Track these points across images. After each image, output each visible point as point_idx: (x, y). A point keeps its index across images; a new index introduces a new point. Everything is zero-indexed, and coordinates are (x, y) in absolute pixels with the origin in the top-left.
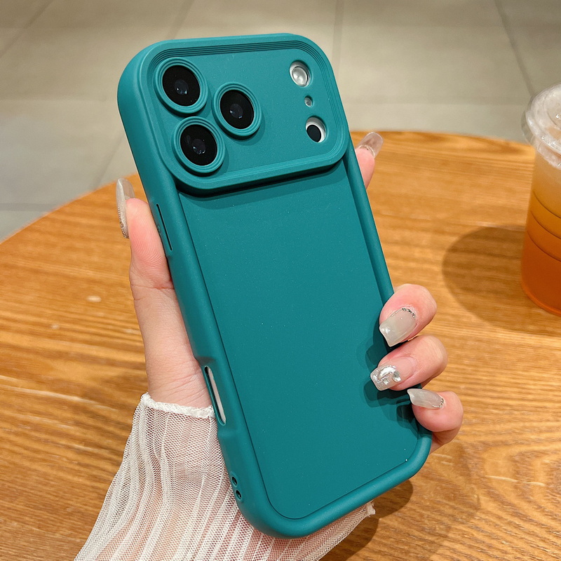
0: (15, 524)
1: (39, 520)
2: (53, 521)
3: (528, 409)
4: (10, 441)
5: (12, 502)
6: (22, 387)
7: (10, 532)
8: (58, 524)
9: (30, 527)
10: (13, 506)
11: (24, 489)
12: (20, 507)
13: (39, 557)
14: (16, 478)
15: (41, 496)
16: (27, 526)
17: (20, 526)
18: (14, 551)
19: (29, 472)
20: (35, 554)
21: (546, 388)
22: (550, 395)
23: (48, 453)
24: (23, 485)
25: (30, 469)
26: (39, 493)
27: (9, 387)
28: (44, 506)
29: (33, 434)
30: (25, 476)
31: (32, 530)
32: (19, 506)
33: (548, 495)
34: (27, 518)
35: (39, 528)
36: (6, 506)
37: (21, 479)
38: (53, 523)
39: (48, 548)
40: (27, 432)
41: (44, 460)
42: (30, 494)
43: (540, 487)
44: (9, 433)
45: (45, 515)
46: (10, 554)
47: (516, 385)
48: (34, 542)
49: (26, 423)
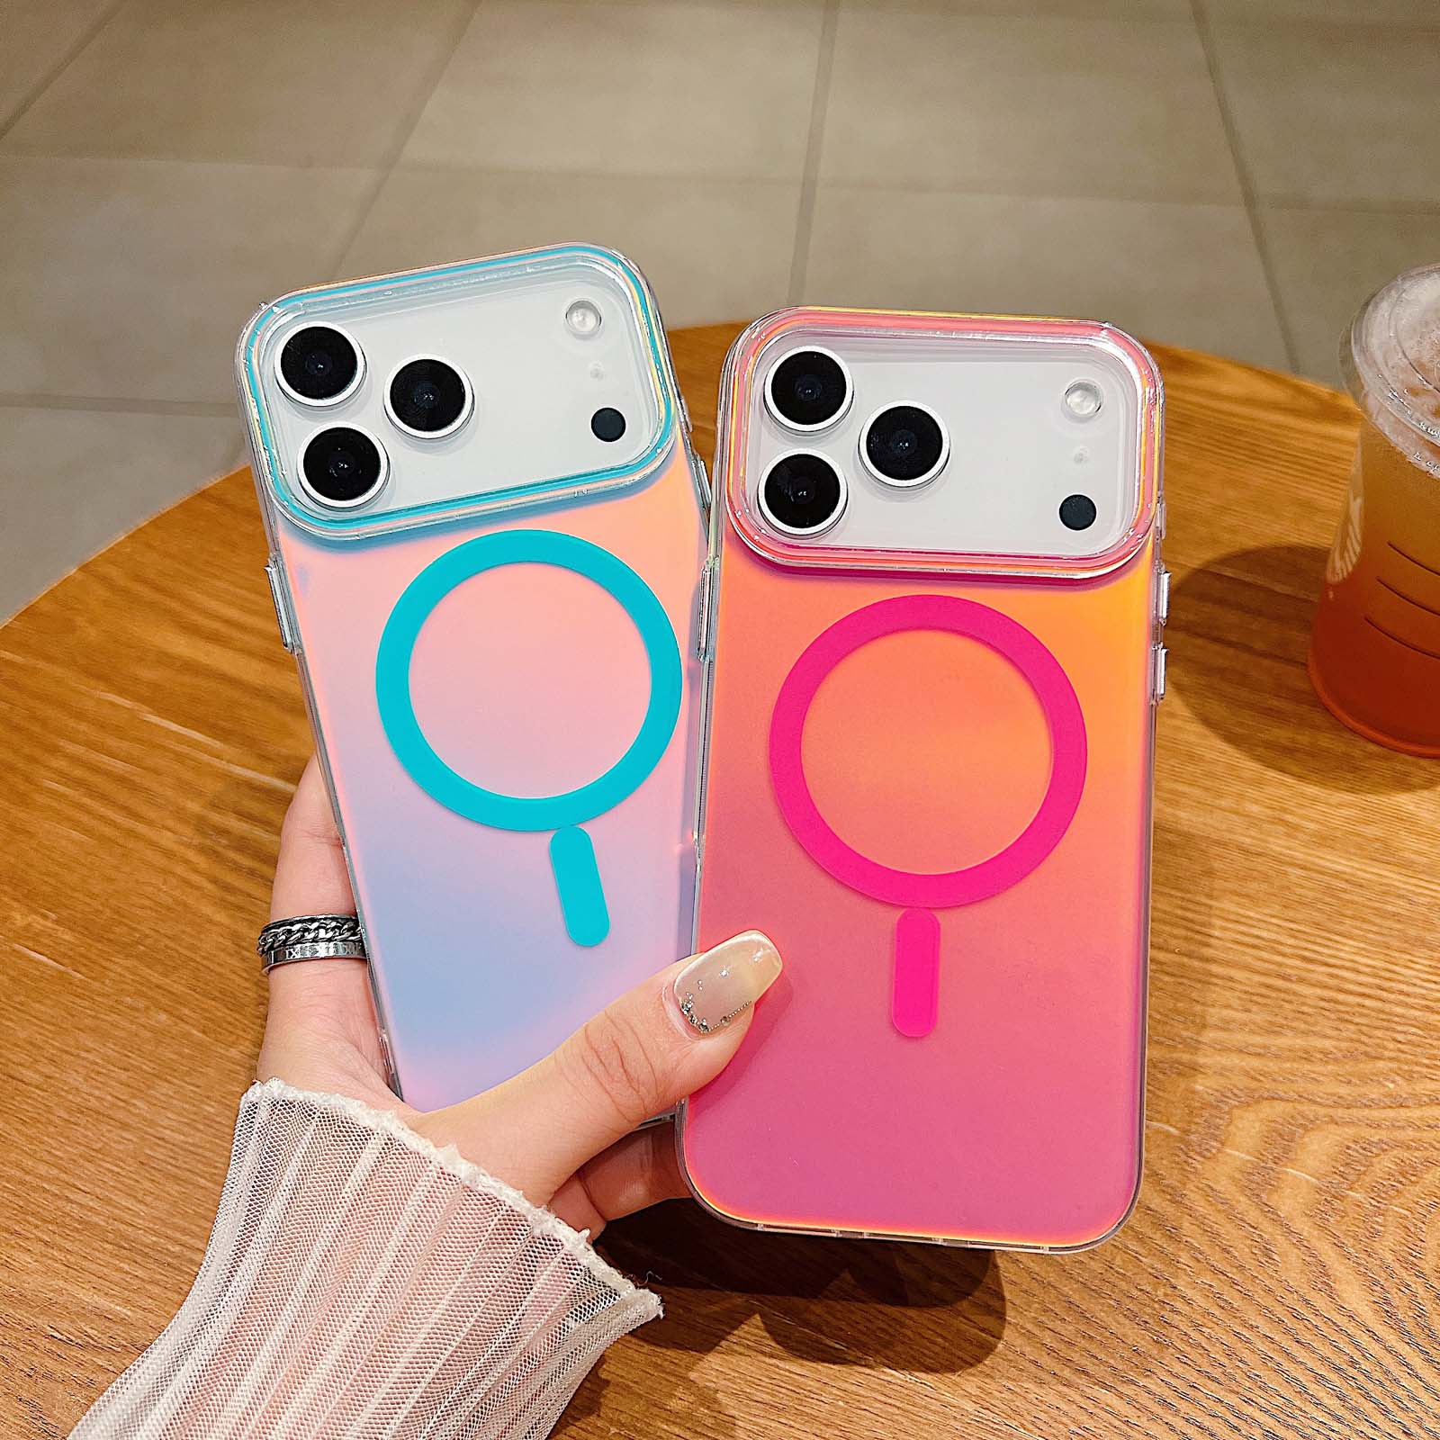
0: (163, 1017)
1: (206, 1018)
2: (230, 1023)
3: (1194, 975)
4: (187, 862)
5: (167, 976)
6: (228, 762)
7: (152, 1030)
8: (241, 1033)
9: (188, 1027)
10: (167, 984)
11: (193, 956)
12: (178, 988)
13: (193, 1085)
14: (184, 932)
15: (219, 974)
16: (183, 1025)
17: (169, 1022)
18: (152, 1065)
19: (207, 926)
20: (186, 1079)
21: (1246, 939)
22: (1249, 957)
23: (249, 895)
24: (192, 948)
25: (211, 921)
26: (218, 969)
27: (205, 758)
28: (221, 992)
29: (232, 855)
30: (199, 933)
31: (191, 1034)
32: (175, 986)
33: (1180, 1153)
34: (187, 1011)
35: (204, 1032)
36: (154, 980)
37: (192, 936)
38: (230, 1029)
39: (211, 1072)
40: (220, 849)
41: (240, 908)
42: (202, 968)
43: (1169, 1135)
44: (189, 846)
45: (221, 1012)
46: (141, 1069)
47: (1185, 923)
48: (192, 1057)
49: (223, 832)
